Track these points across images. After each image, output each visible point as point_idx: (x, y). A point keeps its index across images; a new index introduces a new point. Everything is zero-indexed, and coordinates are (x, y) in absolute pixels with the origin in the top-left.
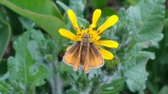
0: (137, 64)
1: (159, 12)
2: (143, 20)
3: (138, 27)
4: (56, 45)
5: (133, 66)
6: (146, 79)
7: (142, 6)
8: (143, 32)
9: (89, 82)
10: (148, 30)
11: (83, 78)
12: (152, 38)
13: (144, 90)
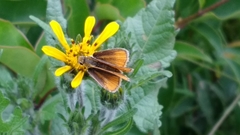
0: (145, 94)
1: (168, 21)
2: (147, 34)
3: (141, 44)
4: (31, 86)
5: (141, 98)
6: (161, 113)
7: (143, 16)
8: (149, 51)
9: (85, 121)
10: (156, 46)
11: (77, 116)
12: (162, 58)
13: (160, 129)
